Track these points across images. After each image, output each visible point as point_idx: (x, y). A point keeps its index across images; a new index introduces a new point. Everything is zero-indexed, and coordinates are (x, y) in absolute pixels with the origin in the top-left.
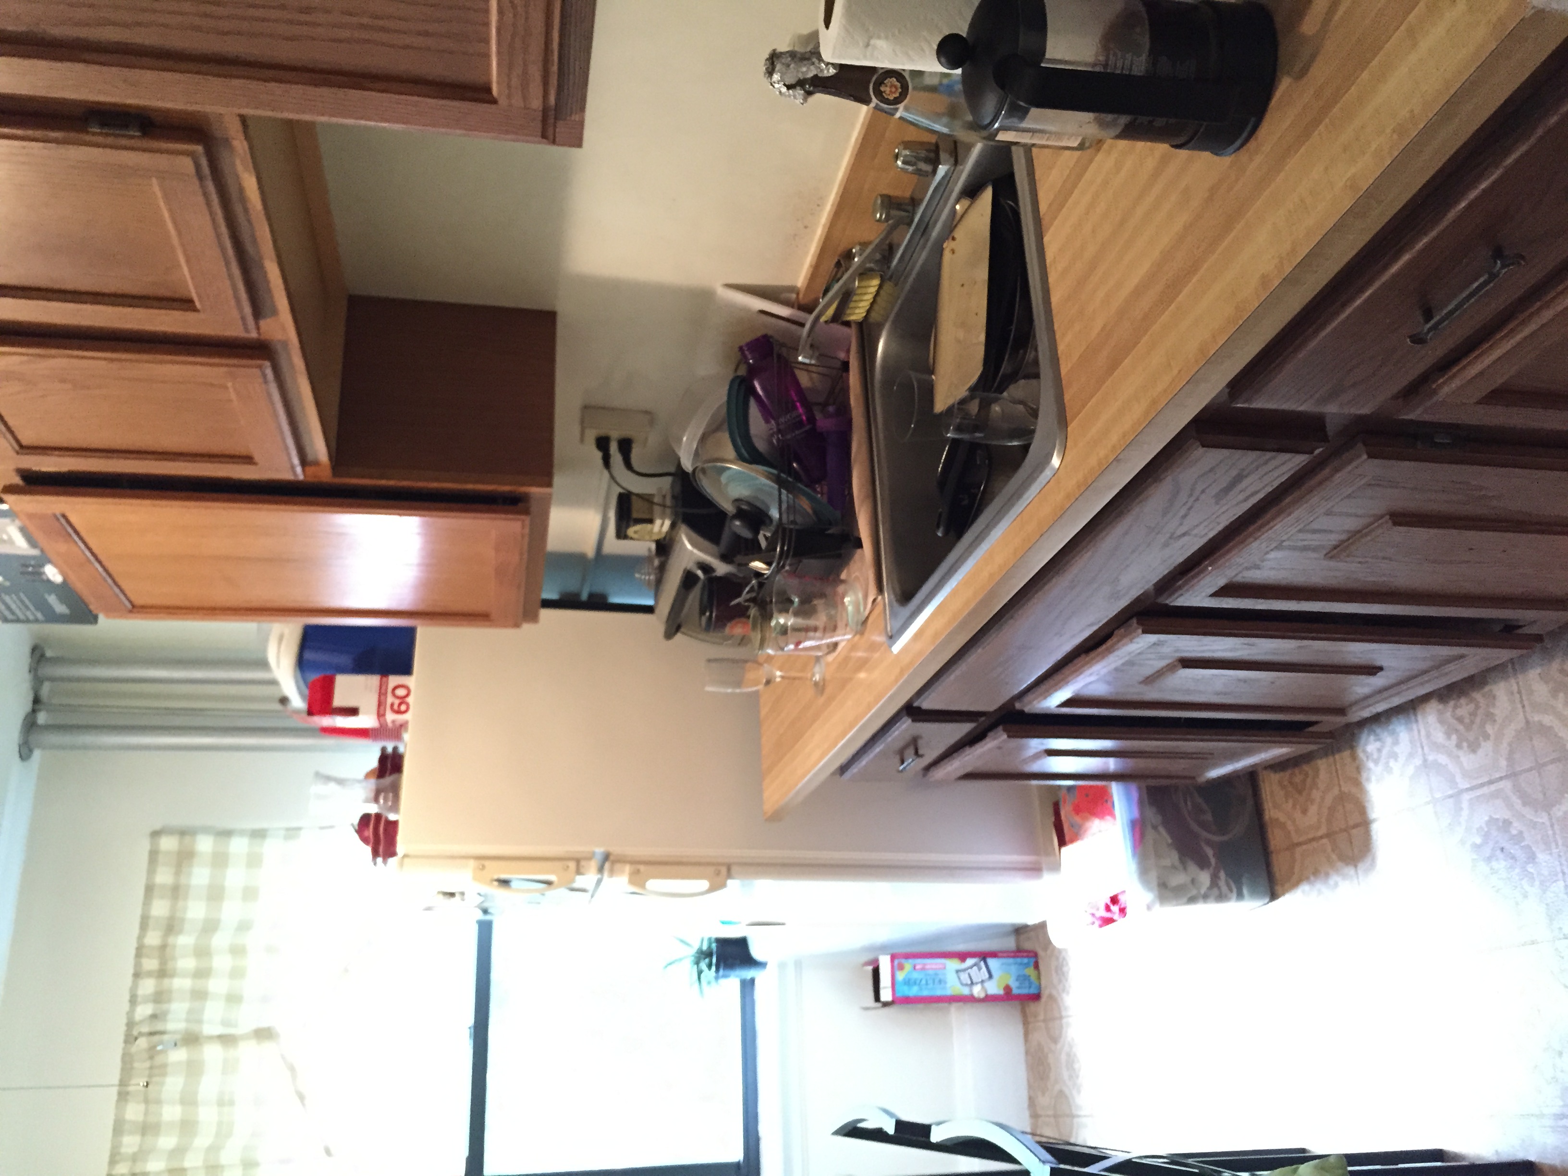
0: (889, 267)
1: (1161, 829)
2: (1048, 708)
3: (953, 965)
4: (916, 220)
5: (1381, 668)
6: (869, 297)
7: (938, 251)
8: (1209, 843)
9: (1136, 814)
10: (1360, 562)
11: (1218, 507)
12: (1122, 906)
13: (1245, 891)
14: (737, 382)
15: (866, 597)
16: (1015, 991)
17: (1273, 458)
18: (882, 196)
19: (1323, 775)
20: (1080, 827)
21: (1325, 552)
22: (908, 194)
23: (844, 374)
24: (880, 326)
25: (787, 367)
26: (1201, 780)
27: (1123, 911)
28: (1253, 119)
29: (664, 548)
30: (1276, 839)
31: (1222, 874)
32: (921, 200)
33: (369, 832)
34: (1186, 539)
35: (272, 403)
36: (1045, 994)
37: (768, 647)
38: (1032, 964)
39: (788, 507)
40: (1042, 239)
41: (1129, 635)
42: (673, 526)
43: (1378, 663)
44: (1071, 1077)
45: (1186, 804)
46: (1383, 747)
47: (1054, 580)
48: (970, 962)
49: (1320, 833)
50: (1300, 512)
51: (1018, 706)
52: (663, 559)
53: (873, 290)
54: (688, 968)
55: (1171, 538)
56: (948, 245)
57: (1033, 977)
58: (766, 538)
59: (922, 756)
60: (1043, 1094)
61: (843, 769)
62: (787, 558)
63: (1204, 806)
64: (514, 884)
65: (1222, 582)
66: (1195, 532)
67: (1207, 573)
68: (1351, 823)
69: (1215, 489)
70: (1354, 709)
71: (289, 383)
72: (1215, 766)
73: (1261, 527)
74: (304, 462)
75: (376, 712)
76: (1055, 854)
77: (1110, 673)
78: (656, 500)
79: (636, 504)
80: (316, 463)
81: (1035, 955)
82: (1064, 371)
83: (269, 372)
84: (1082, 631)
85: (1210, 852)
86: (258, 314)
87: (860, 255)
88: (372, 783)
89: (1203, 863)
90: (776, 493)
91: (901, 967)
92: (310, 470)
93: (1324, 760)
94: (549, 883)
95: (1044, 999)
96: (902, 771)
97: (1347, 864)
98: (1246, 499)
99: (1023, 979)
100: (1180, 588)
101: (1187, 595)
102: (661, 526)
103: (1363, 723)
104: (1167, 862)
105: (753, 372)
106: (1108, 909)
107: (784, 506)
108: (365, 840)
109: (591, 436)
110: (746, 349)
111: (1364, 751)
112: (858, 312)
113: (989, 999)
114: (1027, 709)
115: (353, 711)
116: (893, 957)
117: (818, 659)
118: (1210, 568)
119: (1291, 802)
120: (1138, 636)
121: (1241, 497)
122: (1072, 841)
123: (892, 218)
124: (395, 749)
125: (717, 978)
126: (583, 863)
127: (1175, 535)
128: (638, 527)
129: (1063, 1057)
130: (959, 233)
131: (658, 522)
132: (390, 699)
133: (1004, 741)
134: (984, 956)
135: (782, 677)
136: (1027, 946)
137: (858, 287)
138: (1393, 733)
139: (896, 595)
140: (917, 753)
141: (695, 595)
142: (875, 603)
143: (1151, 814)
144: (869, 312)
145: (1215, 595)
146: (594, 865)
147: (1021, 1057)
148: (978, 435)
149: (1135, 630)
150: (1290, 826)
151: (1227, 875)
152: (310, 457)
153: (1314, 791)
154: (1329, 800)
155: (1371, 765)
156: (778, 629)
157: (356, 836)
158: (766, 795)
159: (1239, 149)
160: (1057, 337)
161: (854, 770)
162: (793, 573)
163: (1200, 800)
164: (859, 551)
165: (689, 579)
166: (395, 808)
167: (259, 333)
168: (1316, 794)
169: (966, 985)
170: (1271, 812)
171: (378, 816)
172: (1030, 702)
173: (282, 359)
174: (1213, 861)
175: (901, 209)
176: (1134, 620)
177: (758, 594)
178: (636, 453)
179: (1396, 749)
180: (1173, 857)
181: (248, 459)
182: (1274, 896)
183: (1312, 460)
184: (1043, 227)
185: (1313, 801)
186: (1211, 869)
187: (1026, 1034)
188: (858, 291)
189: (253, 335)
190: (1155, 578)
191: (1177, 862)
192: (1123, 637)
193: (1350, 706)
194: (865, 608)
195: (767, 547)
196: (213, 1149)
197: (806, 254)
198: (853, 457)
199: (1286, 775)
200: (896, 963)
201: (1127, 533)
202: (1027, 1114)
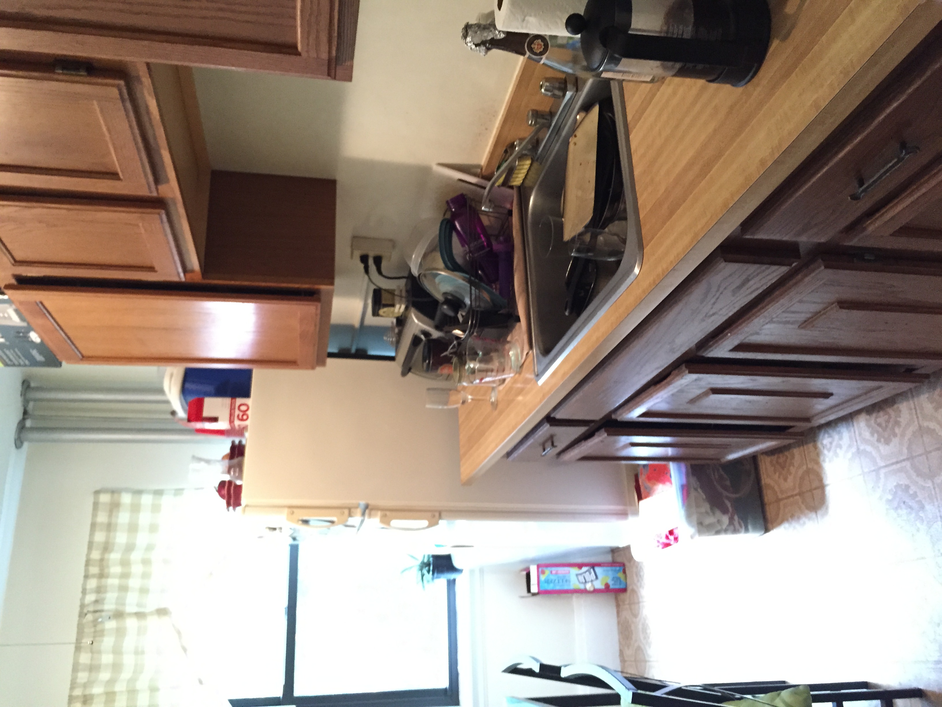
0: (536, 154)
1: (699, 490)
2: (631, 418)
3: (574, 571)
4: (553, 124)
5: (831, 394)
6: (525, 171)
7: (566, 143)
8: (728, 498)
9: (684, 481)
10: (819, 331)
11: (734, 298)
12: (676, 537)
13: (750, 527)
14: (445, 222)
15: (522, 351)
16: (612, 587)
17: (767, 269)
18: (532, 110)
19: (797, 458)
20: (651, 489)
21: (799, 325)
22: (548, 110)
23: (509, 218)
24: (531, 189)
25: (475, 213)
26: (723, 460)
27: (676, 539)
28: (756, 65)
29: (401, 321)
30: (768, 497)
31: (736, 517)
32: (555, 113)
33: (225, 492)
34: (713, 318)
35: (166, 235)
36: (629, 588)
37: (463, 382)
38: (622, 570)
39: (476, 297)
40: (629, 136)
41: (680, 374)
42: (407, 308)
43: (830, 391)
44: (645, 638)
45: (714, 475)
46: (833, 440)
47: (635, 342)
48: (584, 569)
49: (794, 493)
50: (784, 301)
51: (614, 417)
52: (400, 328)
53: (527, 167)
54: (416, 573)
55: (706, 316)
56: (572, 140)
57: (622, 579)
58: (463, 316)
59: (556, 447)
60: (628, 648)
61: (509, 454)
62: (475, 326)
63: (725, 476)
64: (311, 523)
65: (736, 342)
66: (721, 312)
67: (727, 337)
68: (814, 486)
69: (734, 286)
70: (815, 418)
71: (177, 226)
72: (732, 452)
73: (760, 310)
74: (185, 271)
75: (228, 420)
76: (635, 505)
77: (668, 397)
78: (396, 293)
79: (385, 296)
80: (192, 271)
81: (624, 565)
82: (641, 216)
83: (164, 216)
84: (652, 372)
85: (729, 504)
86: (157, 181)
87: (519, 146)
88: (226, 462)
89: (725, 511)
90: (469, 289)
91: (543, 572)
92: (189, 275)
93: (798, 449)
94: (332, 522)
95: (629, 591)
96: (544, 455)
97: (811, 511)
98: (751, 293)
99: (616, 579)
100: (711, 346)
101: (715, 350)
102: (400, 309)
103: (821, 427)
104: (703, 510)
105: (455, 216)
106: (667, 537)
107: (473, 297)
108: (222, 496)
109: (357, 254)
110: (450, 202)
111: (822, 444)
112: (517, 181)
113: (596, 591)
114: (619, 419)
115: (215, 419)
116: (538, 567)
117: (493, 389)
118: (729, 334)
119: (777, 474)
120: (686, 375)
121: (750, 290)
122: (646, 497)
123: (538, 124)
124: (240, 442)
125: (433, 579)
126: (352, 510)
127: (708, 315)
128: (385, 309)
129: (640, 626)
130: (579, 133)
131: (398, 306)
132: (237, 412)
133: (605, 438)
134: (593, 566)
135: (472, 399)
136: (619, 559)
137: (518, 165)
138: (839, 433)
139: (540, 350)
140: (553, 445)
141: (420, 350)
142: (528, 355)
143: (694, 481)
144: (524, 180)
145: (733, 350)
146: (359, 511)
147: (615, 626)
148: (590, 254)
149: (684, 371)
150: (776, 488)
151: (738, 517)
152: (189, 267)
153: (791, 468)
154: (800, 472)
155: (826, 452)
156: (470, 370)
157: (217, 494)
158: (462, 470)
159: (747, 83)
160: (638, 195)
161: (515, 455)
162: (479, 337)
163: (722, 473)
164: (518, 324)
165: (416, 341)
166: (240, 477)
167: (158, 193)
168: (793, 470)
170: (765, 480)
171: (230, 482)
172: (621, 414)
173: (172, 209)
174: (730, 509)
175: (543, 118)
176: (684, 365)
177: (458, 349)
178: (384, 265)
179: (841, 442)
180: (706, 506)
181: (151, 269)
182: (767, 530)
183: (790, 270)
184: (629, 129)
185: (790, 474)
186: (730, 514)
187: (618, 613)
188: (518, 168)
189: (155, 194)
190: (696, 340)
191: (709, 510)
192: (677, 375)
193: (813, 417)
194: (522, 358)
195: (463, 321)
196: (132, 681)
197: (487, 145)
198: (514, 267)
199: (774, 458)
200: (540, 569)
201: (679, 313)
202: (619, 660)
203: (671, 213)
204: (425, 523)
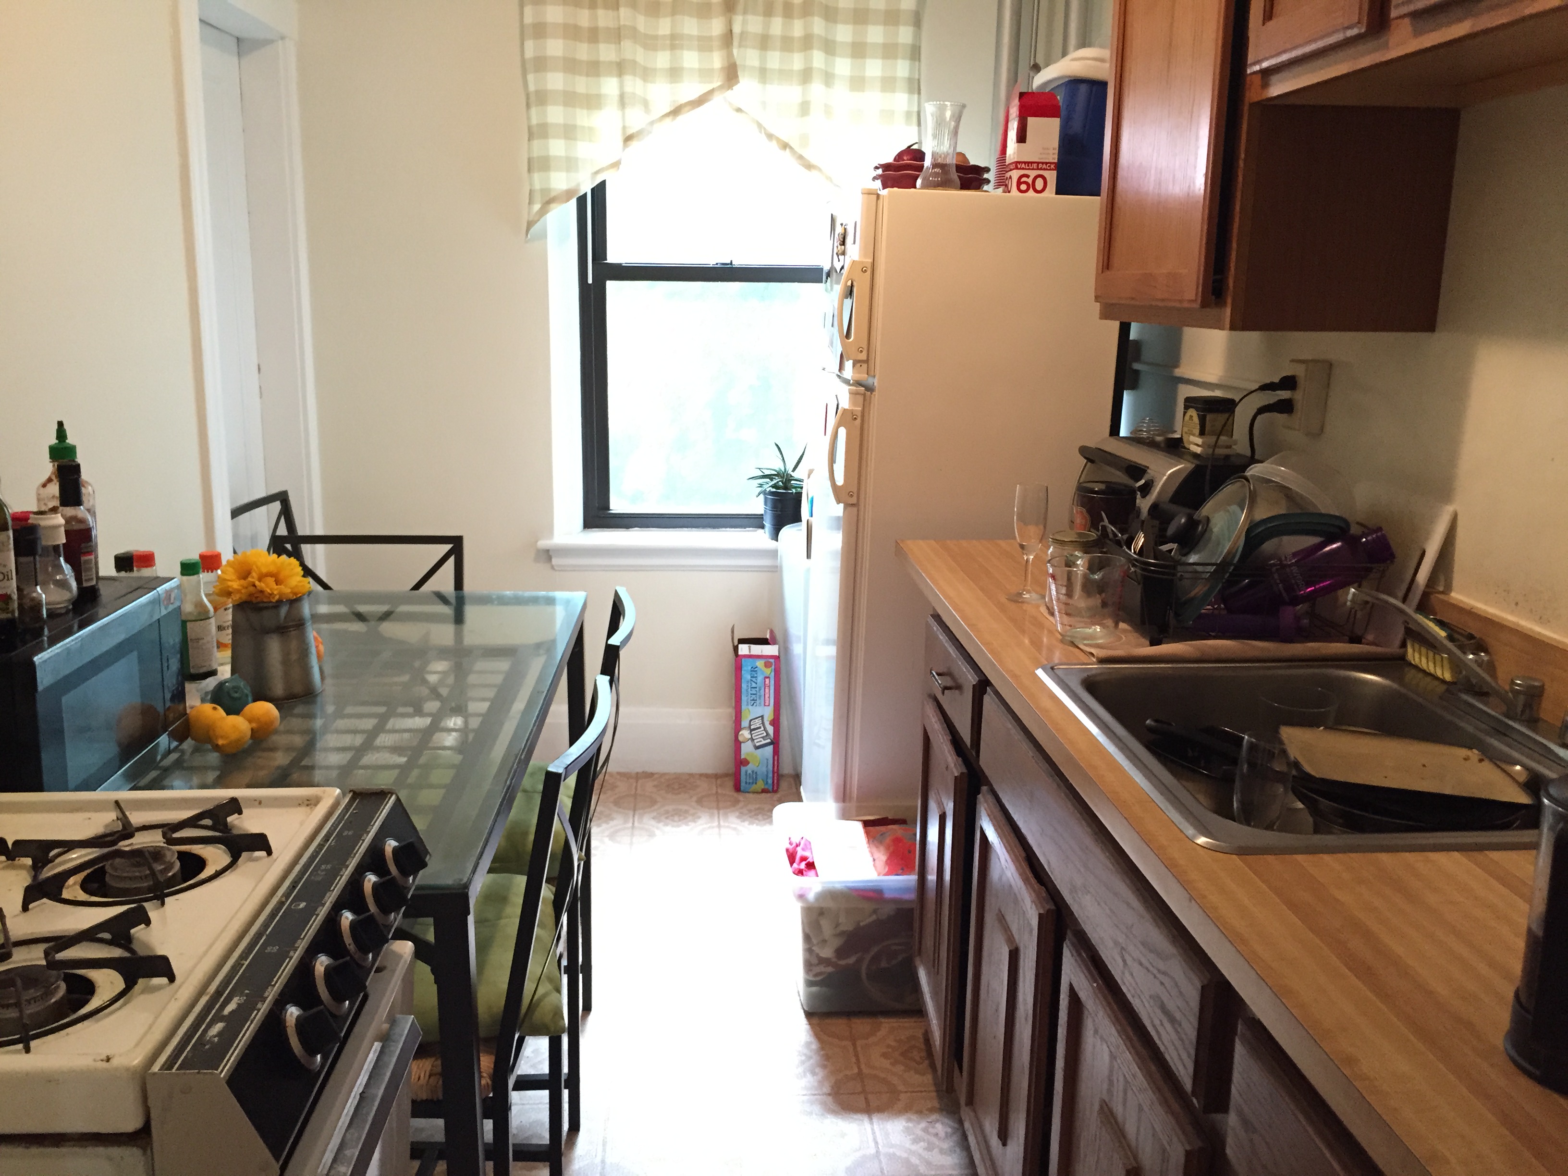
0: (1460, 691)
1: (874, 917)
2: (980, 818)
3: (768, 713)
4: (1511, 723)
5: (1004, 1144)
6: (1431, 669)
7: (1470, 743)
8: (859, 961)
9: (888, 895)
10: (1096, 1135)
11: (1148, 997)
12: (804, 872)
13: (814, 989)
14: (1342, 525)
15: (1098, 646)
16: (743, 769)
17: (1189, 1056)
18: (1543, 687)
19: (916, 1079)
20: (881, 842)
21: (1107, 1100)
22: (1542, 715)
23: (1347, 638)
24: (1400, 680)
25: (1356, 578)
26: (917, 961)
27: (800, 872)
29: (1175, 447)
30: (861, 1025)
31: (830, 969)
32: (1535, 730)
33: (906, 161)
34: (1120, 961)
35: (1322, 37)
36: (741, 797)
37: (1054, 547)
38: (766, 787)
39: (1196, 572)
40: (1457, 851)
41: (1038, 900)
42: (1196, 456)
43: (1009, 1142)
44: (667, 812)
45: (895, 944)
46: (940, 1139)
47: (1089, 830)
48: (770, 729)
49: (863, 1066)
50: (1140, 1079)
51: (984, 788)
52: (1162, 445)
53: (1439, 673)
54: (776, 465)
55: (1123, 948)
56: (1474, 754)
57: (754, 787)
58: (1171, 551)
59: (943, 693)
60: (655, 786)
61: (937, 618)
62: (1143, 570)
63: (894, 962)
64: (848, 302)
65: (1083, 995)
66: (1127, 974)
67: (1091, 982)
68: (870, 1097)
69: (1165, 998)
70: (972, 1114)
71: (1341, 54)
72: (928, 974)
73: (1131, 1040)
74: (1267, 73)
75: (1019, 160)
76: (857, 816)
77: (1008, 880)
78: (1223, 438)
79: (1221, 418)
80: (1265, 85)
81: (775, 791)
82: (1300, 858)
83: (1354, 32)
84: (1044, 855)
85: (852, 960)
86: (1417, 16)
87: (1476, 661)
88: (952, 161)
89: (841, 952)
90: (1213, 561)
91: (767, 665)
92: (1257, 80)
93: (931, 1081)
94: (848, 335)
95: (735, 795)
96: (931, 673)
97: (832, 1087)
98: (1154, 1026)
99: (754, 779)
100: (1080, 955)
101: (1072, 961)
102: (1195, 444)
103: (961, 1122)
104: (842, 919)
105: (1352, 542)
106: (803, 859)
107: (1200, 568)
108: (900, 156)
109: (1299, 371)
110: (1379, 534)
111: (937, 1121)
112: (1415, 655)
113: (738, 744)
114: (980, 797)
115: (1022, 138)
116: (777, 658)
117: (1044, 597)
118: (1095, 985)
119: (893, 1044)
120: (1037, 909)
121: (1157, 1022)
122: (867, 833)
123: (1514, 697)
124: (988, 181)
125: (764, 492)
126: (865, 366)
127: (1124, 953)
128: (1196, 419)
129: (684, 808)
130: (1487, 765)
131: (1199, 441)
132: (1033, 174)
133: (953, 773)
134: (775, 743)
135: (1027, 561)
136: (784, 785)
137: (1442, 658)
138: (952, 1151)
139: (1095, 676)
140: (945, 688)
141: (1120, 478)
142: (1090, 655)
143: (887, 910)
144: (1416, 667)
145: (1071, 988)
146: (863, 376)
147: (687, 770)
148: (1246, 766)
149: (1043, 907)
150: (872, 1040)
151: (829, 974)
152: (1274, 79)
153: (902, 1068)
154: (895, 1080)
155: (923, 1124)
156: (1072, 559)
157: (904, 147)
158: (921, 542)
159: (1509, 1055)
160: (1340, 855)
161: (936, 627)
162: (1127, 575)
163: (900, 958)
164: (1148, 643)
165: (1136, 471)
166: (927, 185)
167: (1397, 18)
168: (899, 1069)
169: (750, 725)
170: (887, 1024)
171: (920, 168)
172: (986, 801)
173: (1371, 44)
174: (843, 962)
175: (1525, 706)
176: (1053, 907)
177: (1110, 540)
178: (1280, 418)
179: (936, 1150)
180: (847, 925)
181: (1268, 15)
182: (809, 1015)
183: (1186, 1093)
184: (1470, 853)
185: (893, 1064)
186: (834, 960)
187: (707, 776)
188: (1437, 657)
189: (1394, 13)
190: (1088, 928)
191: (842, 928)
192: (1038, 895)
193: (975, 1111)
194: (1086, 645)
195: (1161, 551)
196: (634, 34)
197: (1486, 603)
198: (1250, 642)
199: (920, 1044)
200: (772, 661)
201: (1128, 904)
202: (640, 770)
203: (1293, 906)
204: (840, 480)
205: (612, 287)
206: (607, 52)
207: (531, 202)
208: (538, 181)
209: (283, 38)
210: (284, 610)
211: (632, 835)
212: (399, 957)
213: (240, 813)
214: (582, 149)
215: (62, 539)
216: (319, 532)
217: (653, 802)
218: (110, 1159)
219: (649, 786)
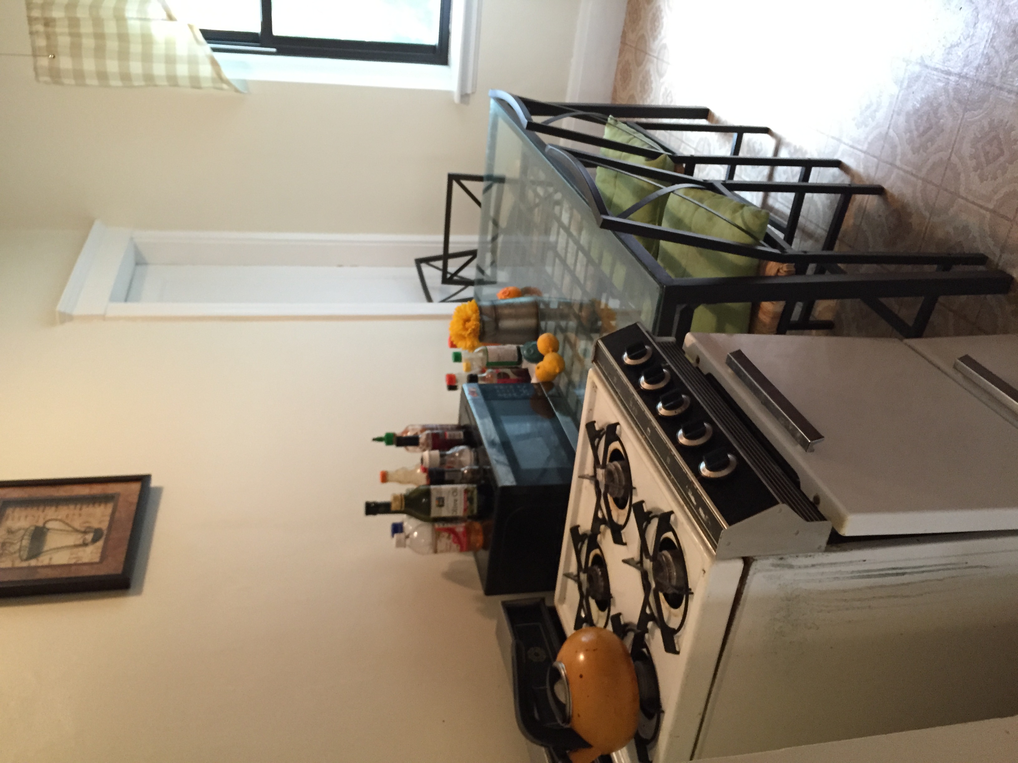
60: (632, 32)
202: (619, 41)
205: (278, 30)
206: (111, 28)
207: (222, 89)
208: (206, 84)
209: (132, 239)
210: (486, 318)
211: (662, 60)
212: (693, 345)
213: (595, 422)
214: (181, 51)
215: (436, 453)
216: (441, 238)
217: (642, 38)
218: (754, 574)
219: (631, 36)
